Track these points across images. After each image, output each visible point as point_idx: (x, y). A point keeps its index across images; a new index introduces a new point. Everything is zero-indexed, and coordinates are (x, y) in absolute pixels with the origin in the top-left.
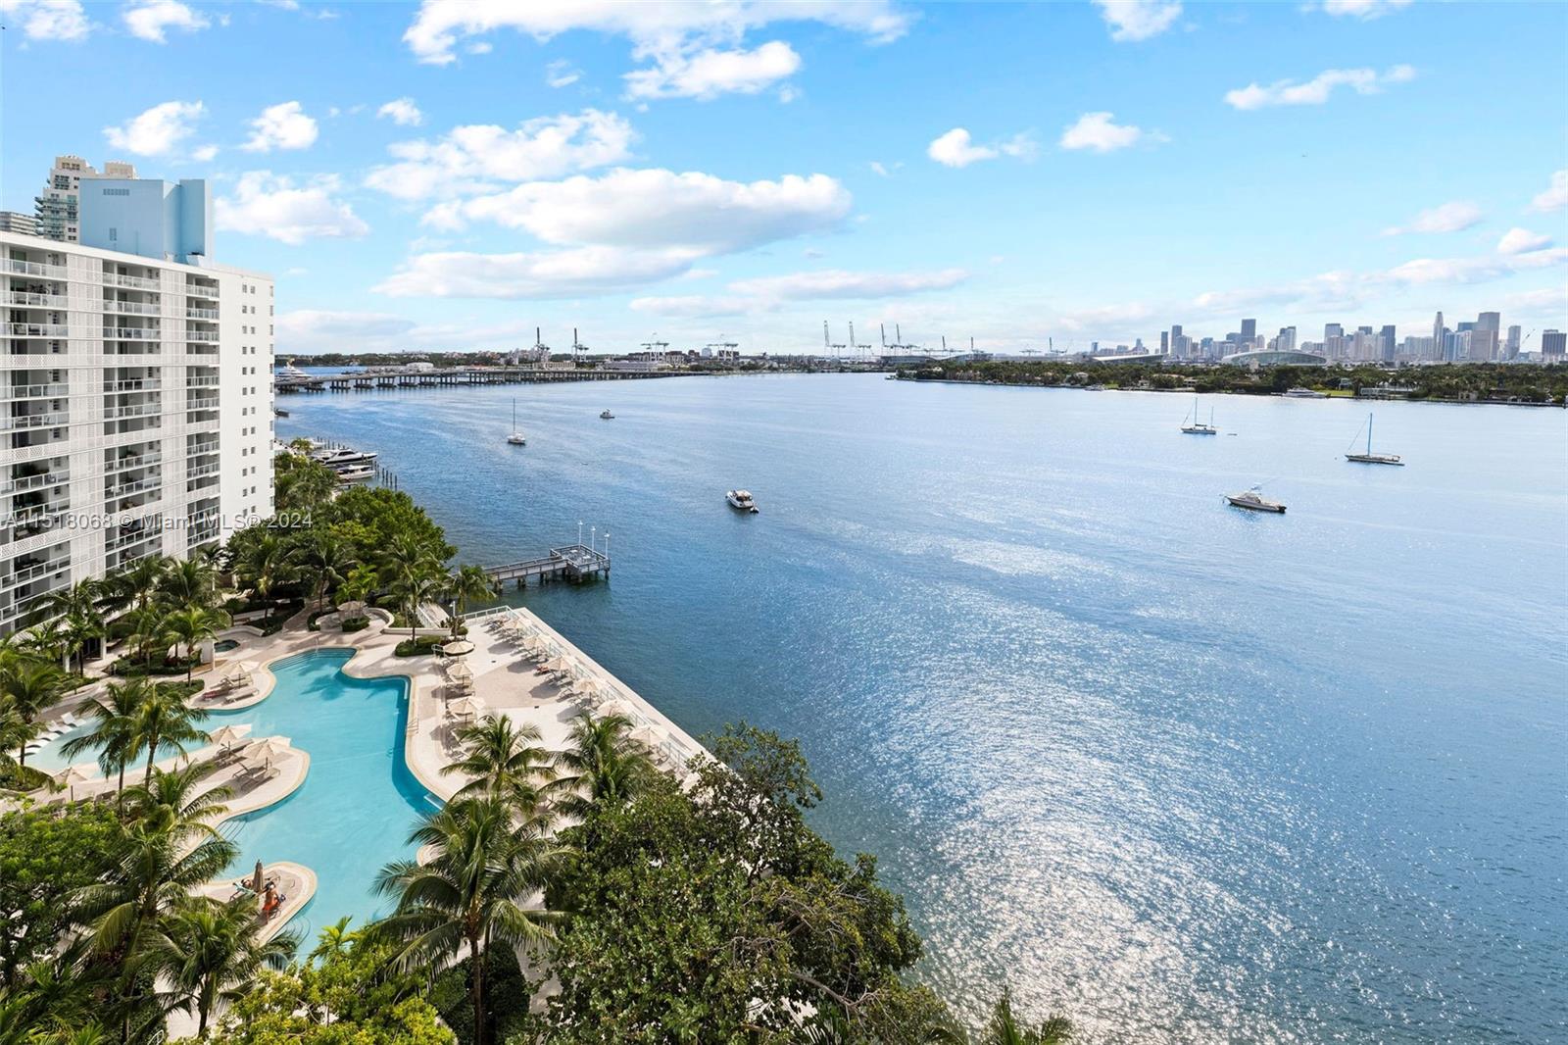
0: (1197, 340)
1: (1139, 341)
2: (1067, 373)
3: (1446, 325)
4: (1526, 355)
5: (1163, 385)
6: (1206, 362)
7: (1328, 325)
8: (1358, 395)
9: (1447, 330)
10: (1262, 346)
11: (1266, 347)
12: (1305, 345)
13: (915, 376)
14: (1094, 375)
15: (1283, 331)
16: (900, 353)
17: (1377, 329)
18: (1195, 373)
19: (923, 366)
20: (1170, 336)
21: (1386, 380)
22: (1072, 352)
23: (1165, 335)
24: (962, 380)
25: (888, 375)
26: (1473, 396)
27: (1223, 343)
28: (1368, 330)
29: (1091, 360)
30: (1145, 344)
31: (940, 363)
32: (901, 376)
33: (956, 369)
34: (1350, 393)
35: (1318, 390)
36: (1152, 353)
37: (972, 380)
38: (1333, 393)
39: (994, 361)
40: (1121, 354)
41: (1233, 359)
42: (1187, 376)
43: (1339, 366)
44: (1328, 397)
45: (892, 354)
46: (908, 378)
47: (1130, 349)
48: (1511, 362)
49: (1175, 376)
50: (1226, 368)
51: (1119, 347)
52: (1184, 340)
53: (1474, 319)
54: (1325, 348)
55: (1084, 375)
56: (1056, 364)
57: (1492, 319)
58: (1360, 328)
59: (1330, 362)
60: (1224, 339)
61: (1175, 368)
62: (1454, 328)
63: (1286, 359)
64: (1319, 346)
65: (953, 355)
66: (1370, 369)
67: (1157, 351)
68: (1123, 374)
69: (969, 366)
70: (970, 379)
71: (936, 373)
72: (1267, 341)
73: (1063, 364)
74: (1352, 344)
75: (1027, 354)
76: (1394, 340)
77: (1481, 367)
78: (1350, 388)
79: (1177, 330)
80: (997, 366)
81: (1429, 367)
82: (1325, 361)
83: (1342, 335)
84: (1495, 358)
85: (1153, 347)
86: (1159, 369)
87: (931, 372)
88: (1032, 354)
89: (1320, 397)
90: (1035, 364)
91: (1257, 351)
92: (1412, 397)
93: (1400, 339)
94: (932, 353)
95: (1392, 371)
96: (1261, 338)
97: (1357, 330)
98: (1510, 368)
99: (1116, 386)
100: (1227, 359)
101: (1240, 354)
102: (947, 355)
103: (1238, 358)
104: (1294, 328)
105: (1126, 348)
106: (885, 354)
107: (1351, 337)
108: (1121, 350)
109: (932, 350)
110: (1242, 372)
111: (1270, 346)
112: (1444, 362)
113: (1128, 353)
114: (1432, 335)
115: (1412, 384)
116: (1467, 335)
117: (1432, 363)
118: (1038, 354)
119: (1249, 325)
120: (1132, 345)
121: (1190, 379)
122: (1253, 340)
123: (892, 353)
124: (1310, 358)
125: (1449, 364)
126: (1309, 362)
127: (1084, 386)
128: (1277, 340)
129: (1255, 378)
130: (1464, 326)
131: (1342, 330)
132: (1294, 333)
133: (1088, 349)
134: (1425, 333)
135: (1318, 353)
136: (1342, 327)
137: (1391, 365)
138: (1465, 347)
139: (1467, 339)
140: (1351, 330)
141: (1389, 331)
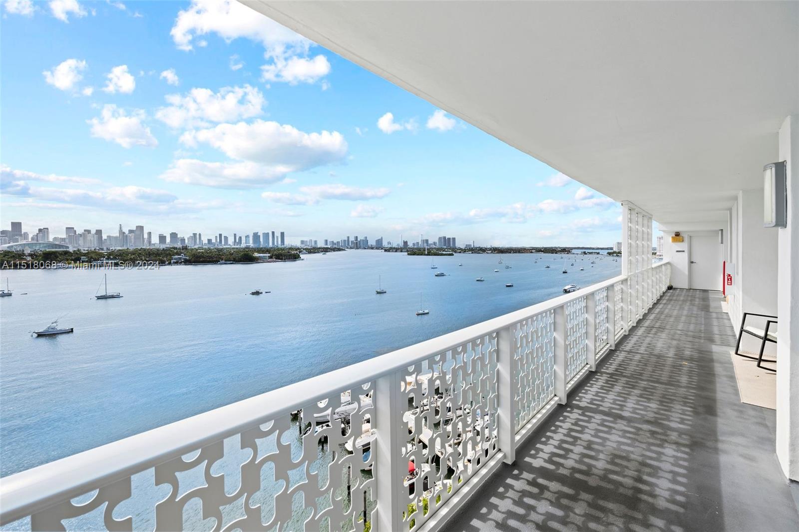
3: (124, 231)
4: (154, 244)
7: (67, 228)
9: (124, 233)
10: (27, 239)
11: (30, 240)
12: (55, 239)
15: (40, 230)
17: (93, 232)
21: (104, 257)
28: (89, 232)
48: (149, 248)
53: (134, 229)
54: (67, 241)
57: (141, 229)
58: (85, 231)
59: (72, 249)
62: (127, 232)
63: (45, 247)
64: (63, 240)
72: (30, 236)
74: (81, 239)
76: (102, 237)
78: (87, 262)
81: (120, 250)
82: (68, 247)
83: (75, 233)
84: (144, 246)
91: (26, 242)
93: (104, 237)
95: (105, 253)
96: (26, 234)
97: (83, 231)
98: (148, 251)
103: (13, 246)
104: (47, 229)
107: (80, 235)
111: (33, 239)
112: (125, 248)
114: (118, 235)
116: (132, 235)
117: (120, 248)
119: (16, 226)
122: (21, 235)
124: (60, 246)
125: (128, 249)
126: (60, 248)
128: (37, 236)
129: (29, 259)
130: (131, 231)
131: (75, 231)
132: (48, 232)
134: (116, 234)
135: (63, 243)
136: (75, 229)
137: (102, 249)
138: (133, 241)
139: (133, 237)
140: (80, 231)
141: (99, 232)
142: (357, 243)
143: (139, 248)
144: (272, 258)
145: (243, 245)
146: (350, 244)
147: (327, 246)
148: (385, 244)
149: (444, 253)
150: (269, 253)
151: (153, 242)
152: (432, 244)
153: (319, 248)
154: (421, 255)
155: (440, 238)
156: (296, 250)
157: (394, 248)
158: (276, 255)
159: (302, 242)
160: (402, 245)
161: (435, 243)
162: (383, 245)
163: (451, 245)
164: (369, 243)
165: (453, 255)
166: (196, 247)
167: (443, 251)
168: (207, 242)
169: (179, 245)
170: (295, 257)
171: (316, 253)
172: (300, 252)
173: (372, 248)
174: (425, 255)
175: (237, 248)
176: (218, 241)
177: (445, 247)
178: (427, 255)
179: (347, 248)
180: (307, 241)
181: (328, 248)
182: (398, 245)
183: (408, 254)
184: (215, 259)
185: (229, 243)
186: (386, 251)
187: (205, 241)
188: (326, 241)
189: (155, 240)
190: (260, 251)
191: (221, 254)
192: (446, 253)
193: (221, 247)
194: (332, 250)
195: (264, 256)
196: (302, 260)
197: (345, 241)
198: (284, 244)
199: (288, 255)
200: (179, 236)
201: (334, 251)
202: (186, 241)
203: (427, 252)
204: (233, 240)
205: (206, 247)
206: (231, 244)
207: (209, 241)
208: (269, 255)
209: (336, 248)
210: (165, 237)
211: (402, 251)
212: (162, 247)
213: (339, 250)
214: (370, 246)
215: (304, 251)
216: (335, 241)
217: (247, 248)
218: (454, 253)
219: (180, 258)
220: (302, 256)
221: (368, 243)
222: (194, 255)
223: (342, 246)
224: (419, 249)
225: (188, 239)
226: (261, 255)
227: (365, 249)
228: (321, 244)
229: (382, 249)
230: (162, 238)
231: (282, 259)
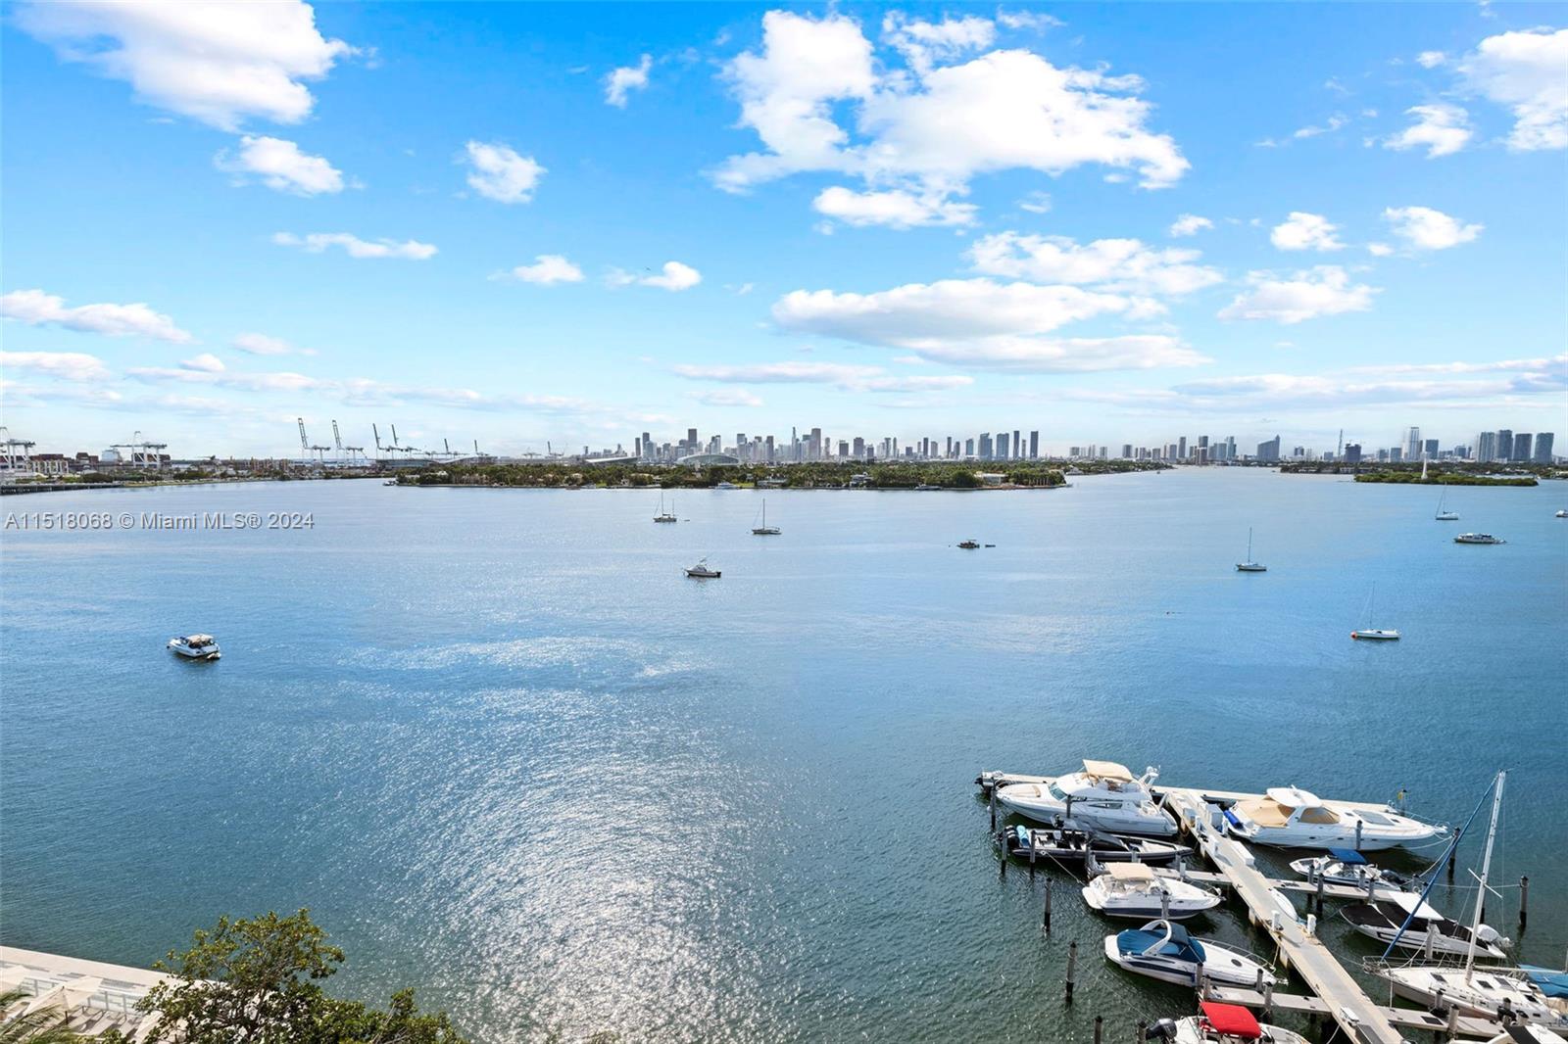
0: (660, 445)
1: (619, 446)
2: (565, 474)
3: (797, 436)
4: (833, 457)
5: (639, 483)
6: (667, 463)
7: (739, 436)
8: (757, 487)
9: (798, 440)
10: (700, 450)
11: (704, 451)
12: (726, 450)
13: (418, 480)
14: (587, 475)
15: (713, 438)
16: (398, 456)
17: (764, 439)
18: (660, 472)
19: (426, 470)
20: (641, 441)
22: (568, 455)
23: (638, 440)
24: (468, 484)
25: (387, 480)
26: (812, 484)
27: (677, 448)
28: (759, 439)
29: (584, 462)
30: (624, 448)
31: (444, 467)
32: (402, 482)
33: (462, 473)
34: (752, 485)
35: (735, 483)
36: (630, 456)
37: (479, 483)
38: (744, 485)
39: (499, 463)
40: (606, 456)
41: (685, 461)
42: (655, 475)
43: (745, 465)
44: (741, 488)
45: (390, 458)
46: (410, 483)
47: (613, 452)
48: (826, 461)
49: (647, 475)
50: (680, 467)
51: (605, 451)
52: (651, 445)
53: (810, 433)
54: (738, 452)
55: (578, 475)
56: (555, 466)
57: (817, 432)
58: (756, 438)
59: (741, 463)
60: (678, 445)
61: (647, 469)
63: (715, 460)
64: (734, 450)
65: (457, 458)
66: (760, 467)
67: (633, 454)
68: (609, 475)
69: (473, 470)
70: (477, 482)
71: (441, 477)
72: (704, 446)
73: (561, 466)
74: (752, 449)
75: (529, 457)
76: (773, 446)
77: (813, 465)
78: (752, 481)
79: (646, 436)
80: (503, 469)
81: (790, 465)
82: (737, 461)
83: (746, 442)
84: (820, 459)
85: (630, 451)
86: (635, 470)
87: (435, 476)
88: (534, 457)
89: (737, 488)
90: (536, 466)
91: (699, 454)
92: (784, 486)
93: (776, 446)
94: (435, 456)
95: (772, 468)
96: (700, 443)
97: (754, 439)
98: (827, 465)
99: (605, 485)
100: (681, 460)
101: (688, 457)
102: (451, 459)
103: (687, 460)
104: (720, 438)
105: (610, 451)
106: (381, 458)
107: (751, 444)
108: (607, 453)
109: (434, 453)
110: (690, 471)
111: (706, 450)
112: (797, 462)
113: (612, 456)
114: (791, 444)
115: (781, 477)
116: (806, 443)
117: (792, 462)
118: (539, 457)
119: (693, 433)
120: (614, 450)
121: (657, 477)
122: (696, 445)
123: (389, 456)
124: (730, 459)
125: (800, 463)
126: (729, 462)
127: (580, 486)
129: (699, 475)
130: (806, 437)
131: (746, 439)
132: (719, 441)
133: (582, 453)
134: (788, 442)
135: (734, 456)
136: (746, 436)
137: (772, 464)
138: (807, 451)
139: (807, 446)
140: (750, 439)
141: (770, 439)
142: (1204, 451)
143: (813, 462)
144: (1008, 481)
145: (962, 456)
146: (1187, 455)
147: (1129, 459)
148: (1285, 452)
149: (1497, 477)
150: (1004, 472)
151: (832, 454)
152: (1450, 453)
153: (1111, 463)
154: (1405, 482)
155: (1486, 438)
156: (1059, 467)
157: (1314, 464)
158: (1016, 476)
159: (1075, 451)
160: (1339, 453)
161: (1462, 451)
162: (1280, 456)
163: (1532, 455)
164: (1240, 454)
165: (1536, 484)
166: (888, 460)
167: (1494, 472)
168: (904, 452)
169: (864, 458)
170: (1055, 482)
171: (1100, 473)
172: (1065, 471)
173: (1247, 463)
174: (1418, 482)
175: (950, 463)
176: (922, 450)
177: (1505, 461)
178: (1426, 482)
179: (1179, 463)
180: (1084, 449)
181: (1131, 463)
182: (1329, 455)
183: (1358, 480)
184: (911, 482)
185: (939, 454)
186: (1285, 469)
187: (903, 451)
188: (1128, 448)
189: (835, 451)
190: (988, 467)
191: (921, 472)
192: (1506, 477)
193: (926, 461)
194: (1139, 467)
195: (993, 478)
196: (1069, 486)
197: (1173, 447)
198: (1036, 456)
199: (1041, 475)
200: (865, 444)
201: (1144, 469)
202: (875, 451)
203: (1428, 475)
204: (946, 449)
205: (903, 461)
206: (943, 456)
207: (909, 450)
208: (1003, 476)
209: (1151, 462)
210: (847, 445)
211: (1337, 472)
212: (844, 460)
213: (1157, 467)
214: (1240, 458)
215: (1076, 469)
216: (1150, 448)
217: (968, 462)
218: (1538, 479)
219: (862, 479)
220: (1068, 479)
221: (1235, 451)
222: (881, 474)
223: (1164, 459)
224: (1398, 467)
225: (878, 447)
226: (989, 475)
227: (1227, 465)
228: (1115, 454)
229: (1275, 465)
230: (844, 447)
231: (1027, 484)
